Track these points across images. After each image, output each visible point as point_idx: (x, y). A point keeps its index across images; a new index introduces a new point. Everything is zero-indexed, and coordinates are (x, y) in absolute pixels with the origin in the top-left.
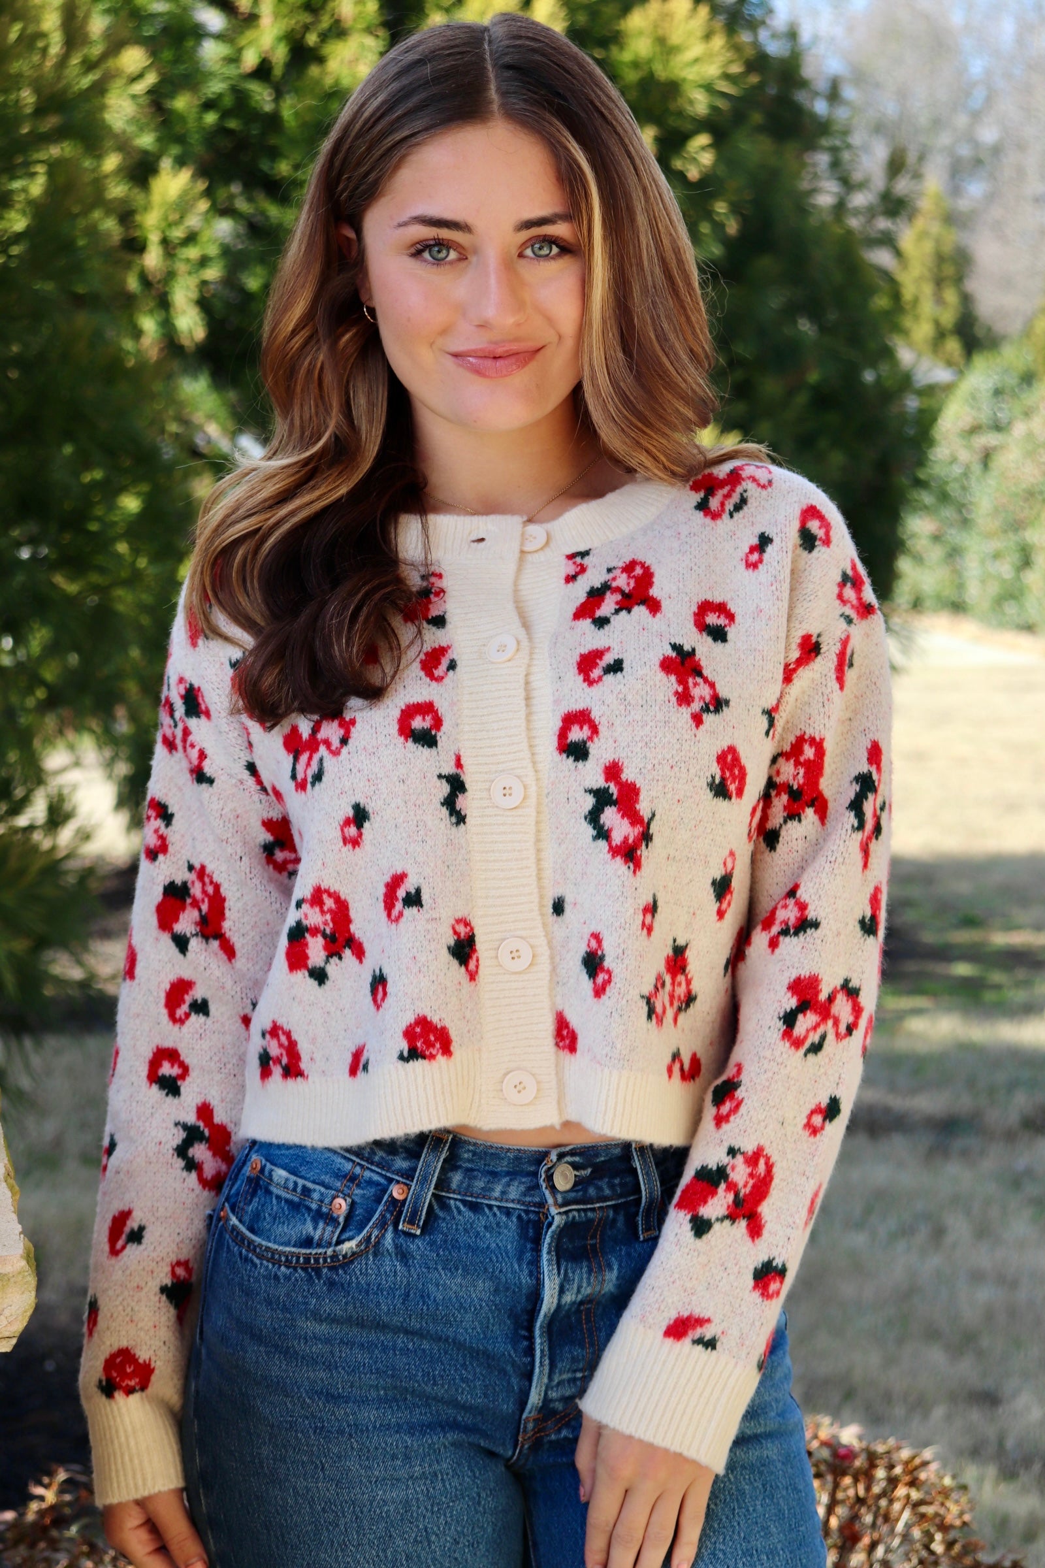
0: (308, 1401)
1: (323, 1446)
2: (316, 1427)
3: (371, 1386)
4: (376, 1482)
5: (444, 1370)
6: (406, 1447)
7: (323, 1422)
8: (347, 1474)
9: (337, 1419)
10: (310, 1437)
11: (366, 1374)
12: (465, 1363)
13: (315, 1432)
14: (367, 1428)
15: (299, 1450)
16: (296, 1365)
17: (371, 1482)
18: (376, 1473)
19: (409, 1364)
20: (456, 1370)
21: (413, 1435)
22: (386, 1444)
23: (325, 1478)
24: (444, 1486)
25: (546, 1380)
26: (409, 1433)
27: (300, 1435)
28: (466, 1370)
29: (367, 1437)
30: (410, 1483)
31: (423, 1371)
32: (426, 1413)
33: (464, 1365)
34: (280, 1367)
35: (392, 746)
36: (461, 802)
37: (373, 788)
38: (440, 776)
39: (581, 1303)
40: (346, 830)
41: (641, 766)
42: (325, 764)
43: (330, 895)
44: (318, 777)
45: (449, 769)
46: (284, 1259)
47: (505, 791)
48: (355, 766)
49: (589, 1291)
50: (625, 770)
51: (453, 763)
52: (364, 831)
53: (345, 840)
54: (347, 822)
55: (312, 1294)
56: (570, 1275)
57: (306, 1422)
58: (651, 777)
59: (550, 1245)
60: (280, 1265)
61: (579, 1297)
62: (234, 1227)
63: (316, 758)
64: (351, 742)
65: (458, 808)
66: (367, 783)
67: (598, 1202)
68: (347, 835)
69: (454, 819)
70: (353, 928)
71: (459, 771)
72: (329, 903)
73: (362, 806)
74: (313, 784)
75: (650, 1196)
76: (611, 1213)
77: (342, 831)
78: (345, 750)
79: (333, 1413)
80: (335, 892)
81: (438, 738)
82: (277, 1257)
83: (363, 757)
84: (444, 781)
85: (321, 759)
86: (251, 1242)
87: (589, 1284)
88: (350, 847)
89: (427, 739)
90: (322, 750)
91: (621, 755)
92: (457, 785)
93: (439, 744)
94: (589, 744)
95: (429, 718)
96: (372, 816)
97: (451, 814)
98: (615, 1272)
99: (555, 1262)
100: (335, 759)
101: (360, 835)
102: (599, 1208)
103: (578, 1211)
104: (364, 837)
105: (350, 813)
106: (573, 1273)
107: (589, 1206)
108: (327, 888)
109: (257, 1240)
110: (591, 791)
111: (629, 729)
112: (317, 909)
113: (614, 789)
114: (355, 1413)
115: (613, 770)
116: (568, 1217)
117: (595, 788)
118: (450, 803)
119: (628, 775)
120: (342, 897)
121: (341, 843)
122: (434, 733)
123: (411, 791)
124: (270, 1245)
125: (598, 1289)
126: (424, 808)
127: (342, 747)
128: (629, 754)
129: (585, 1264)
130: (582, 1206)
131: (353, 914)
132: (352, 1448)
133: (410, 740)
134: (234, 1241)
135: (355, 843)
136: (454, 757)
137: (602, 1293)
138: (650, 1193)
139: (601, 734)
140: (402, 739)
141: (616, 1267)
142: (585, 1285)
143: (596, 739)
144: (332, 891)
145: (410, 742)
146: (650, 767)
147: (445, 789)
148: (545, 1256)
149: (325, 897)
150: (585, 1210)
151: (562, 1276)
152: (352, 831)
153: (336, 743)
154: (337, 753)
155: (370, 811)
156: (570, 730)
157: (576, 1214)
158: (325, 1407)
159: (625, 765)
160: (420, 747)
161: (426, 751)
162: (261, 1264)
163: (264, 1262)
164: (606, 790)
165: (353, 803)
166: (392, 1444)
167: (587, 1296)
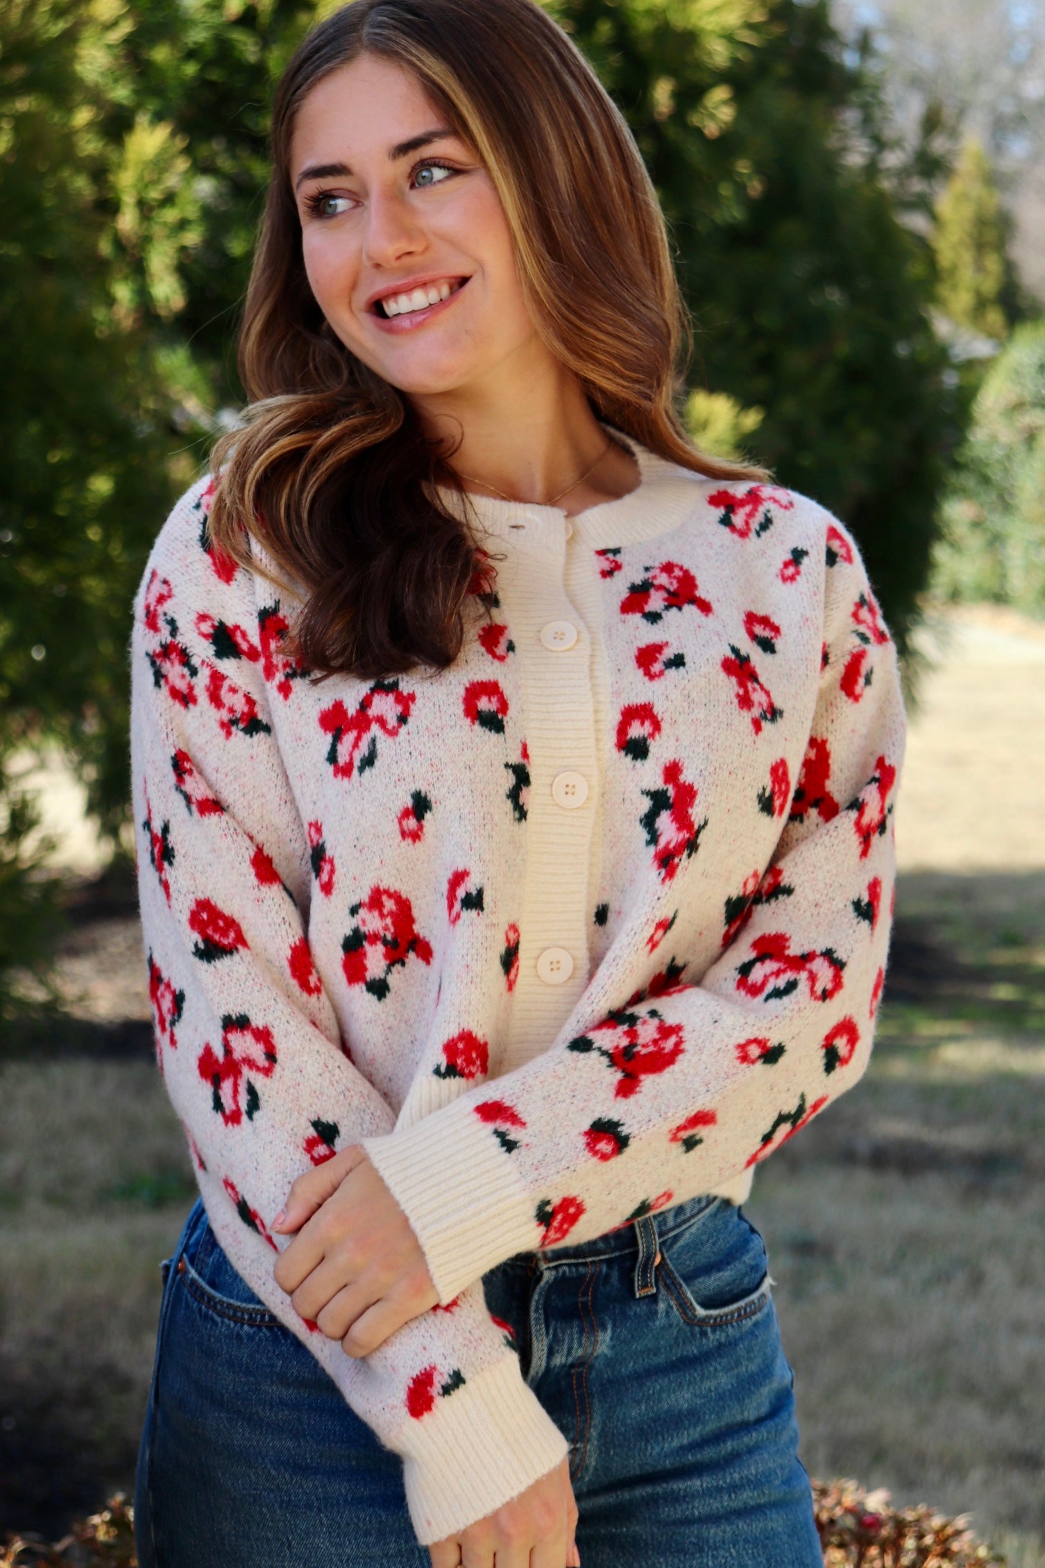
1: (290, 1522)
2: (282, 1501)
3: (346, 1457)
4: (347, 1560)
6: (381, 1522)
7: (290, 1495)
8: (316, 1553)
9: (304, 1492)
10: (275, 1512)
11: (337, 1445)
13: (281, 1507)
14: (338, 1502)
15: (264, 1526)
16: (261, 1434)
17: (342, 1561)
18: (348, 1551)
21: (387, 1508)
22: (359, 1520)
23: (292, 1557)
24: (422, 1563)
26: (384, 1506)
27: (264, 1510)
29: (338, 1512)
30: (384, 1561)
34: (244, 1435)
35: (458, 727)
36: (527, 796)
37: (436, 774)
38: (507, 766)
39: (572, 1366)
40: (404, 823)
41: (703, 767)
42: (378, 746)
43: (390, 895)
44: (369, 761)
45: (515, 758)
46: (246, 1317)
47: (568, 790)
48: (416, 749)
49: (580, 1352)
50: (685, 771)
51: (519, 752)
52: (424, 823)
53: (404, 834)
54: (406, 814)
55: (278, 1355)
56: (560, 1335)
57: (272, 1496)
58: (712, 780)
59: (537, 1302)
60: (243, 1324)
61: (570, 1360)
62: (193, 1281)
63: (366, 738)
64: (410, 719)
65: (521, 803)
66: (430, 769)
67: (590, 1256)
68: (406, 828)
69: (517, 815)
70: (416, 928)
71: (525, 762)
72: (389, 905)
73: (423, 794)
74: (361, 770)
75: (648, 1251)
76: (604, 1268)
77: (400, 823)
78: (403, 730)
79: (301, 1486)
80: (395, 892)
81: (505, 723)
82: (239, 1314)
83: (425, 739)
84: (510, 771)
85: (374, 741)
86: (211, 1298)
87: (580, 1345)
88: (409, 840)
89: (494, 723)
90: (375, 729)
91: (683, 755)
92: (522, 776)
93: (506, 729)
94: (650, 741)
95: (494, 699)
96: (434, 805)
97: (515, 809)
98: (609, 1332)
99: (542, 1321)
100: (390, 740)
101: (421, 828)
102: (592, 1262)
103: (569, 1265)
104: (425, 830)
105: (409, 803)
106: (563, 1333)
107: (580, 1261)
108: (386, 888)
109: (218, 1295)
110: (648, 793)
111: (693, 727)
112: (376, 913)
113: (671, 792)
114: (325, 1486)
115: (672, 771)
116: (557, 1272)
117: (653, 790)
118: (514, 795)
119: (686, 777)
120: (404, 896)
121: (400, 838)
122: (500, 716)
123: (478, 779)
124: (232, 1301)
125: (590, 1350)
126: (491, 798)
127: (400, 726)
128: (691, 754)
129: (576, 1323)
130: (573, 1261)
131: (415, 913)
132: (322, 1524)
133: (477, 723)
134: (192, 1296)
135: (415, 836)
136: (520, 746)
137: (595, 1354)
138: (648, 1247)
139: (663, 731)
140: (468, 721)
141: (609, 1327)
142: (575, 1346)
143: (657, 736)
144: (392, 890)
145: (477, 727)
146: (712, 769)
147: (510, 780)
148: (533, 1315)
149: (384, 898)
150: (576, 1265)
151: (551, 1336)
152: (411, 823)
153: (392, 722)
154: (393, 733)
155: (433, 800)
156: (630, 725)
157: (566, 1269)
158: (292, 1479)
159: (685, 765)
160: (487, 731)
161: (493, 736)
162: (223, 1322)
163: (226, 1320)
164: (664, 792)
165: (413, 791)
166: (365, 1519)
167: (579, 1358)
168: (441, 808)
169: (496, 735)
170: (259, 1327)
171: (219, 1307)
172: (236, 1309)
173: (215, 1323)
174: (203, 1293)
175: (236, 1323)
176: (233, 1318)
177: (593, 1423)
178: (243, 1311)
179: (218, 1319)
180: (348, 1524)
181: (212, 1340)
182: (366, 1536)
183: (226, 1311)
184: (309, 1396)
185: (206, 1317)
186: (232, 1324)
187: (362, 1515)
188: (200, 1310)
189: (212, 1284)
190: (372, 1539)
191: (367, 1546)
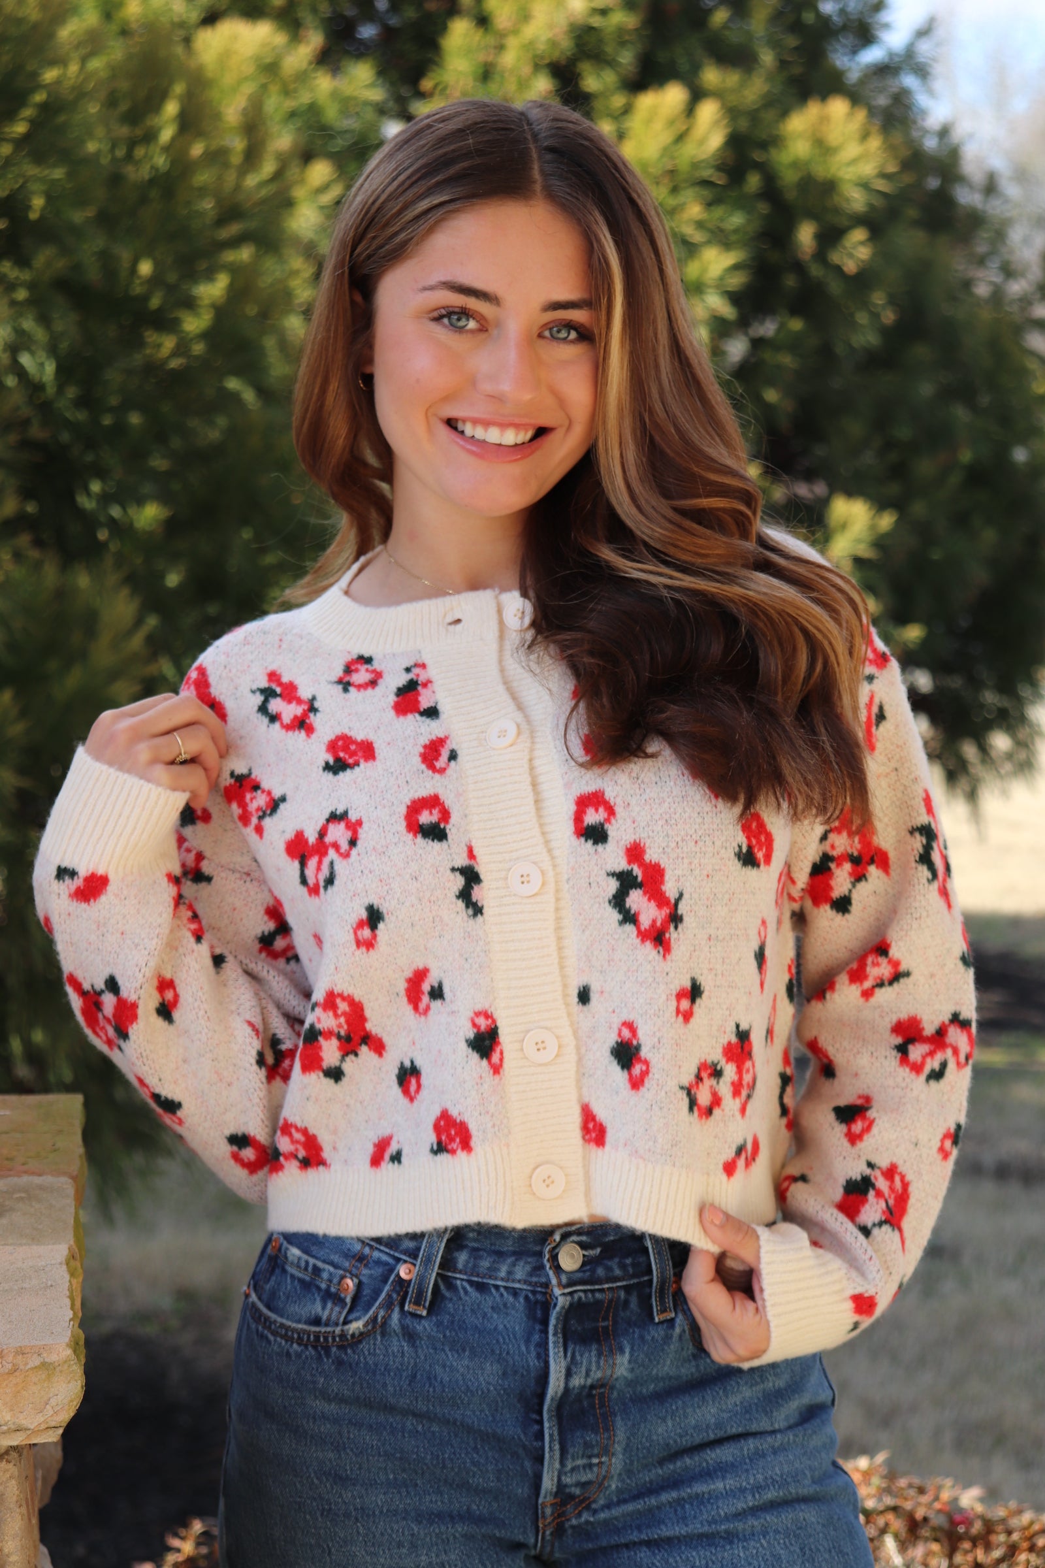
0: (316, 1481)
1: (330, 1529)
2: (324, 1509)
3: (380, 1468)
5: (454, 1453)
6: (413, 1535)
7: (330, 1504)
9: (345, 1502)
10: (317, 1519)
11: (373, 1456)
12: (476, 1447)
13: (322, 1514)
14: (374, 1512)
15: (307, 1532)
16: (306, 1444)
18: (382, 1560)
19: (418, 1447)
20: (467, 1454)
21: (420, 1523)
22: (393, 1531)
25: (557, 1465)
26: (417, 1520)
27: (308, 1517)
28: (477, 1453)
29: (374, 1522)
31: (432, 1453)
32: (436, 1501)
33: (475, 1449)
34: (290, 1445)
35: (401, 844)
36: (477, 893)
37: (386, 888)
38: (453, 870)
39: (592, 1387)
40: (359, 933)
41: (664, 845)
42: (336, 867)
43: (344, 998)
44: (330, 881)
45: (462, 861)
46: (296, 1336)
47: (523, 879)
48: (366, 868)
49: (599, 1374)
50: (648, 851)
51: (465, 854)
52: (378, 932)
53: (359, 944)
54: (360, 925)
55: (320, 1373)
56: (578, 1358)
57: (314, 1504)
58: (675, 855)
59: (555, 1326)
60: (292, 1343)
61: (589, 1381)
62: (253, 1304)
63: (326, 862)
64: (359, 843)
65: (474, 900)
66: (379, 883)
67: (607, 1282)
68: (360, 938)
69: (470, 911)
70: (369, 1026)
71: (472, 862)
72: (343, 1006)
73: (375, 907)
74: (326, 888)
75: (662, 1276)
76: (622, 1294)
77: (355, 934)
78: (354, 852)
79: (341, 1496)
80: (349, 996)
81: (448, 831)
82: (290, 1333)
83: (373, 858)
84: (458, 874)
85: (332, 863)
86: (267, 1319)
87: (598, 1367)
88: (363, 949)
89: (436, 833)
90: (332, 853)
91: (642, 835)
92: (471, 876)
93: (450, 837)
94: (606, 826)
95: (435, 812)
96: (386, 916)
97: (467, 907)
98: (627, 1355)
99: (561, 1344)
100: (345, 862)
101: (375, 937)
102: (609, 1289)
103: (585, 1291)
104: (378, 939)
105: (364, 915)
106: (581, 1356)
107: (597, 1287)
108: (340, 992)
109: (273, 1316)
110: (613, 874)
111: (647, 808)
112: (331, 1014)
113: (637, 871)
114: (362, 1496)
115: (635, 852)
116: (573, 1298)
117: (617, 871)
118: (465, 895)
119: (651, 856)
120: (357, 999)
121: (354, 947)
122: (442, 826)
123: (425, 887)
124: (284, 1321)
125: (609, 1372)
126: (440, 903)
127: (351, 849)
128: (651, 833)
129: (594, 1347)
130: (589, 1287)
131: (368, 1013)
132: (358, 1533)
133: (419, 836)
134: (253, 1318)
135: (369, 945)
136: (465, 849)
137: (615, 1376)
138: (662, 1273)
139: (618, 816)
140: (411, 836)
141: (627, 1350)
142: (594, 1368)
143: (613, 821)
144: (346, 994)
145: (419, 838)
146: (673, 845)
147: (459, 881)
148: (551, 1338)
149: (338, 1001)
150: (593, 1291)
151: (569, 1359)
152: (366, 933)
153: (344, 846)
154: (346, 855)
155: (385, 912)
156: (585, 813)
157: (582, 1295)
158: (333, 1489)
159: (647, 845)
160: (430, 842)
161: (436, 846)
162: (275, 1340)
163: (278, 1339)
164: (630, 873)
165: (367, 904)
166: (398, 1531)
167: (598, 1380)
168: (393, 919)
169: (439, 844)
170: (306, 1346)
171: (273, 1327)
172: (287, 1328)
173: (269, 1342)
174: (261, 1314)
175: (287, 1341)
176: (285, 1337)
177: (617, 1439)
178: (294, 1330)
179: (271, 1338)
180: (382, 1534)
181: (266, 1357)
182: (399, 1548)
183: (279, 1330)
184: (349, 1412)
185: (262, 1336)
186: (283, 1342)
187: (396, 1527)
188: (257, 1330)
189: (269, 1307)
190: (405, 1551)
191: (400, 1557)
